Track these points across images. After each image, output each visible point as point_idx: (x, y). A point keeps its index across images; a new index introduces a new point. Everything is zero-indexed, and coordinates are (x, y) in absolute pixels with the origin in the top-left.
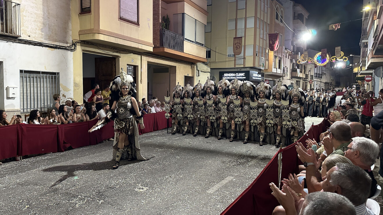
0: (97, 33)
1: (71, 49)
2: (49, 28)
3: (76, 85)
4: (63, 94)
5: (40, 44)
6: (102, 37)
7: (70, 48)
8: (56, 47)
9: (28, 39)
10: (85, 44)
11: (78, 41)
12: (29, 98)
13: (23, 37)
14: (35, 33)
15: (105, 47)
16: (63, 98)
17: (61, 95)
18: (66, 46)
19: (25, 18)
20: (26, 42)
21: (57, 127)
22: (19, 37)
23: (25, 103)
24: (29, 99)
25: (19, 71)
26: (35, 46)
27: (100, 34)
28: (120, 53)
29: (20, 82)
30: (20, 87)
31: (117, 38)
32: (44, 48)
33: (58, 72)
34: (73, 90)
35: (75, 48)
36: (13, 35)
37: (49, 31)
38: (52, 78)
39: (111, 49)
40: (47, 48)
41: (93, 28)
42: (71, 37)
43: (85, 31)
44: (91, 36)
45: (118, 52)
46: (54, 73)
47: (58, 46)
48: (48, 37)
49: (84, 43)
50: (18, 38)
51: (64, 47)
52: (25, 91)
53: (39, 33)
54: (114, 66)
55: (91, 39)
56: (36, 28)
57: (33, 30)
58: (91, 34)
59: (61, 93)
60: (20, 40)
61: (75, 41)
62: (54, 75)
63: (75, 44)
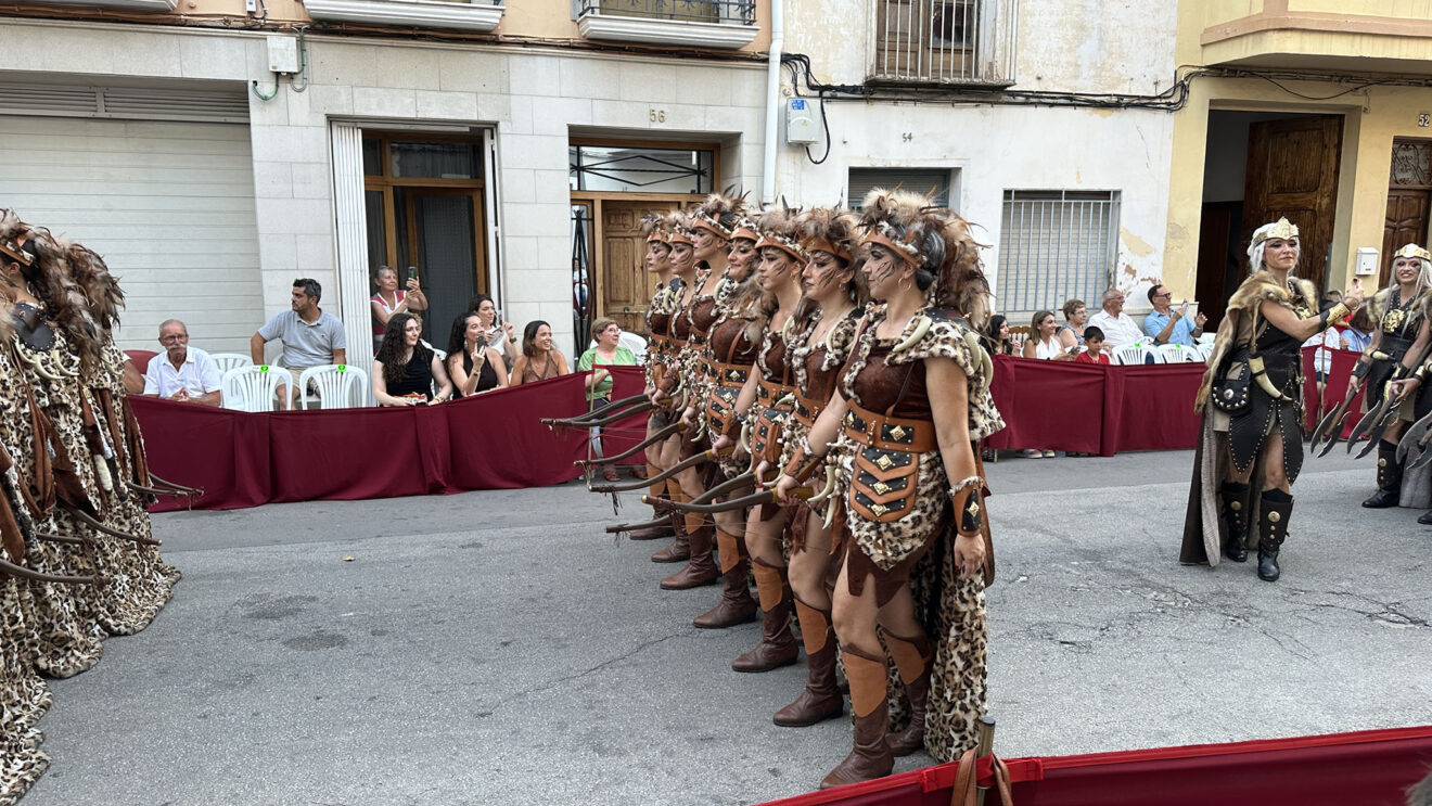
0: (1274, 30)
1: (1169, 104)
2: (1101, 40)
3: (1174, 232)
4: (1128, 266)
5: (1071, 100)
6: (1292, 45)
7: (1164, 101)
8: (1118, 104)
9: (1035, 87)
10: (1220, 75)
11: (1197, 70)
12: (1022, 276)
13: (1024, 83)
14: (1057, 65)
15: (1304, 79)
16: (1127, 279)
17: (1121, 269)
18: (1154, 95)
19: (1028, 18)
20: (1028, 97)
21: (1102, 372)
22: (1009, 86)
23: (1011, 292)
24: (1022, 283)
25: (1001, 195)
26: (1053, 109)
27: (1289, 34)
28: (1365, 93)
29: (1003, 228)
30: (1002, 244)
31: (1358, 39)
32: (1080, 111)
33: (1116, 188)
34: (1163, 248)
35: (1182, 98)
36: (995, 81)
37: (1099, 50)
38: (1096, 212)
39: (1329, 80)
40: (1089, 110)
41: (1261, 10)
42: (1173, 60)
43: (1228, 30)
44: (1250, 46)
45: (1360, 90)
46: (1105, 194)
47: (1126, 100)
48: (1093, 73)
49: (1220, 71)
50: (1008, 89)
51: (1144, 97)
52: (1013, 257)
53: (1067, 62)
54: (1333, 153)
55: (1249, 54)
56: (1061, 49)
57: (1050, 55)
58: (1251, 38)
59: (1122, 259)
60: (1014, 94)
61: (1183, 74)
62: (1102, 202)
63: (1186, 83)
